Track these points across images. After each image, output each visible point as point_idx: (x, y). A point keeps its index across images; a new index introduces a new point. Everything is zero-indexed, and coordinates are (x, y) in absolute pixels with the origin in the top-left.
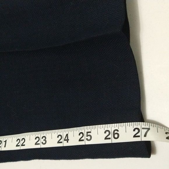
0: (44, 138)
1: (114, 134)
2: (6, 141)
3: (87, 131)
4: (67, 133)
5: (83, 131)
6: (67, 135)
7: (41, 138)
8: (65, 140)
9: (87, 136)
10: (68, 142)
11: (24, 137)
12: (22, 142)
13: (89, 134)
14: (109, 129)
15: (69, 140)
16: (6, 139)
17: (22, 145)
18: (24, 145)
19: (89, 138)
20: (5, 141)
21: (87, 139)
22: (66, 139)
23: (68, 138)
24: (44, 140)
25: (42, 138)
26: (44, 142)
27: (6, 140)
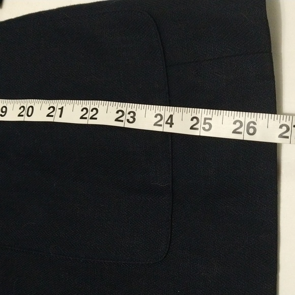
0: (132, 114)
1: (249, 127)
2: (62, 109)
3: (205, 116)
4: (172, 113)
5: (199, 116)
6: (171, 116)
7: (127, 113)
8: (167, 123)
9: (205, 123)
10: (171, 127)
11: (96, 107)
12: (91, 114)
13: (207, 121)
14: (242, 119)
15: (173, 124)
16: (63, 105)
17: (92, 118)
18: (96, 119)
19: (207, 127)
20: (60, 108)
21: (204, 129)
22: (169, 121)
23: (172, 120)
24: (131, 117)
25: (129, 113)
26: (131, 120)
27: (63, 107)
